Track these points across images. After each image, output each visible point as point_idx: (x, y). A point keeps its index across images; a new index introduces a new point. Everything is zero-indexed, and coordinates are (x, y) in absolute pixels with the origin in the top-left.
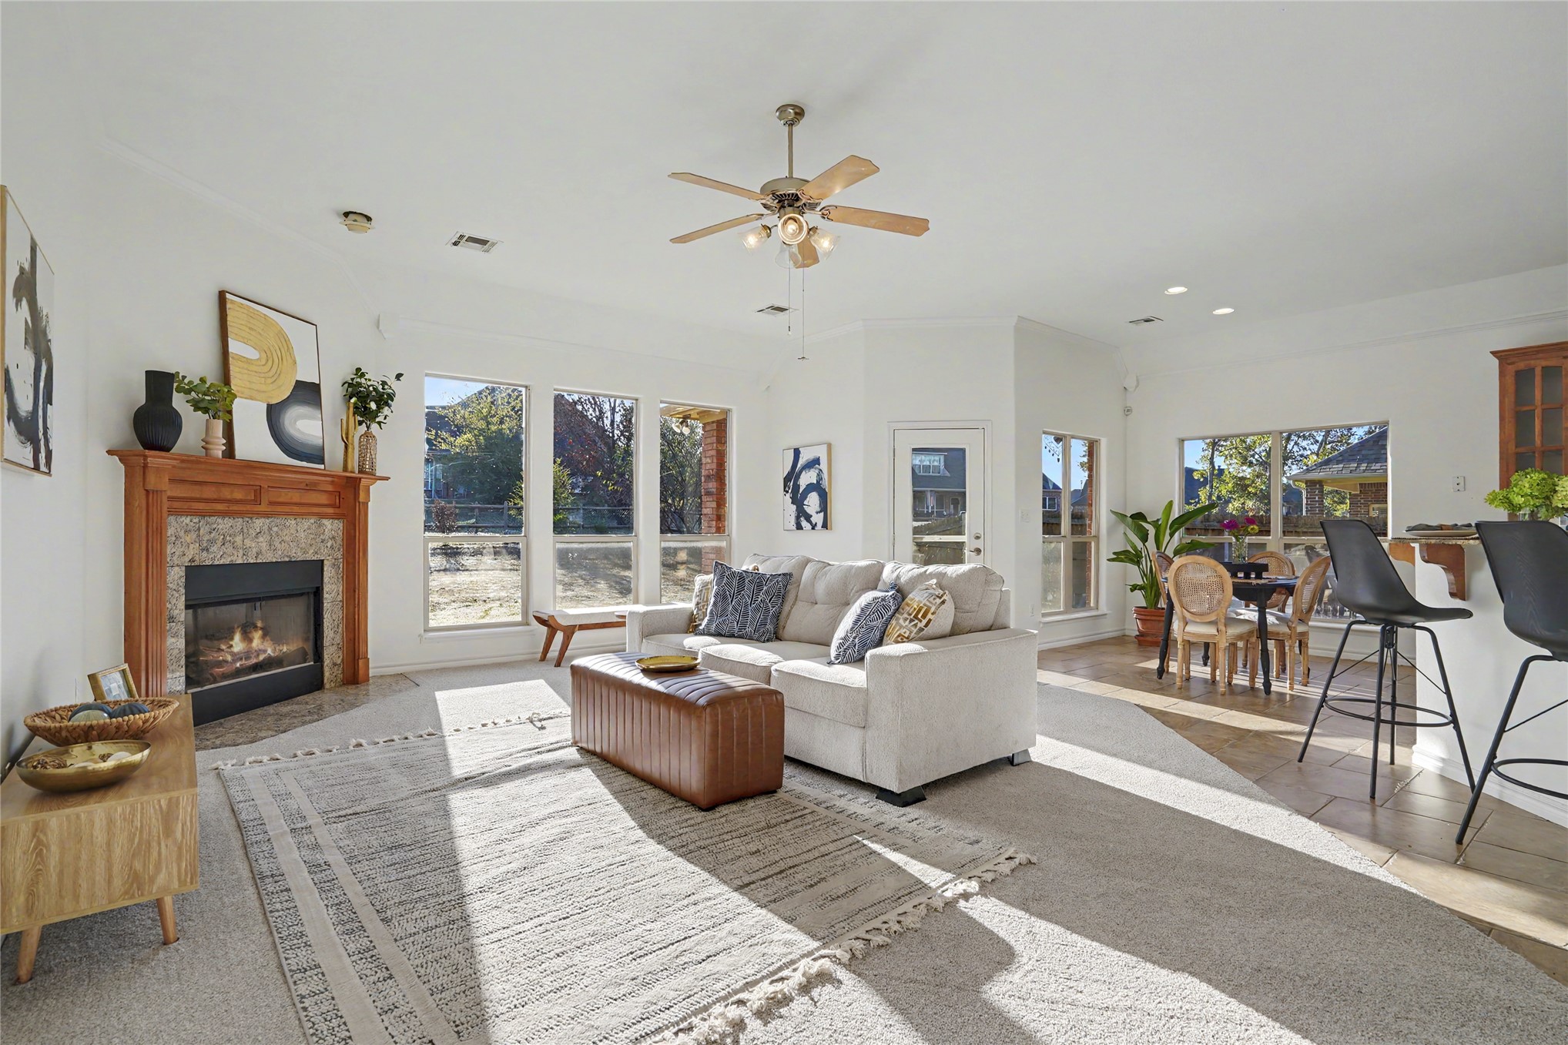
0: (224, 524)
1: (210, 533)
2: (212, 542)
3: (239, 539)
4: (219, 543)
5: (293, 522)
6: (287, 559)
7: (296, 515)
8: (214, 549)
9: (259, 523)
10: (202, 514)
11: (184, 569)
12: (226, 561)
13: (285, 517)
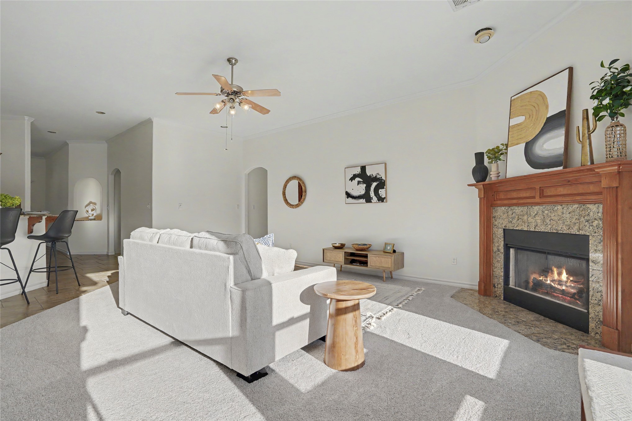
0: (518, 210)
1: (512, 214)
2: (513, 218)
3: (525, 217)
4: (516, 219)
5: (560, 207)
6: (555, 231)
7: (561, 203)
8: (514, 221)
9: (536, 208)
10: (510, 205)
11: (502, 230)
12: (519, 228)
13: (554, 204)
